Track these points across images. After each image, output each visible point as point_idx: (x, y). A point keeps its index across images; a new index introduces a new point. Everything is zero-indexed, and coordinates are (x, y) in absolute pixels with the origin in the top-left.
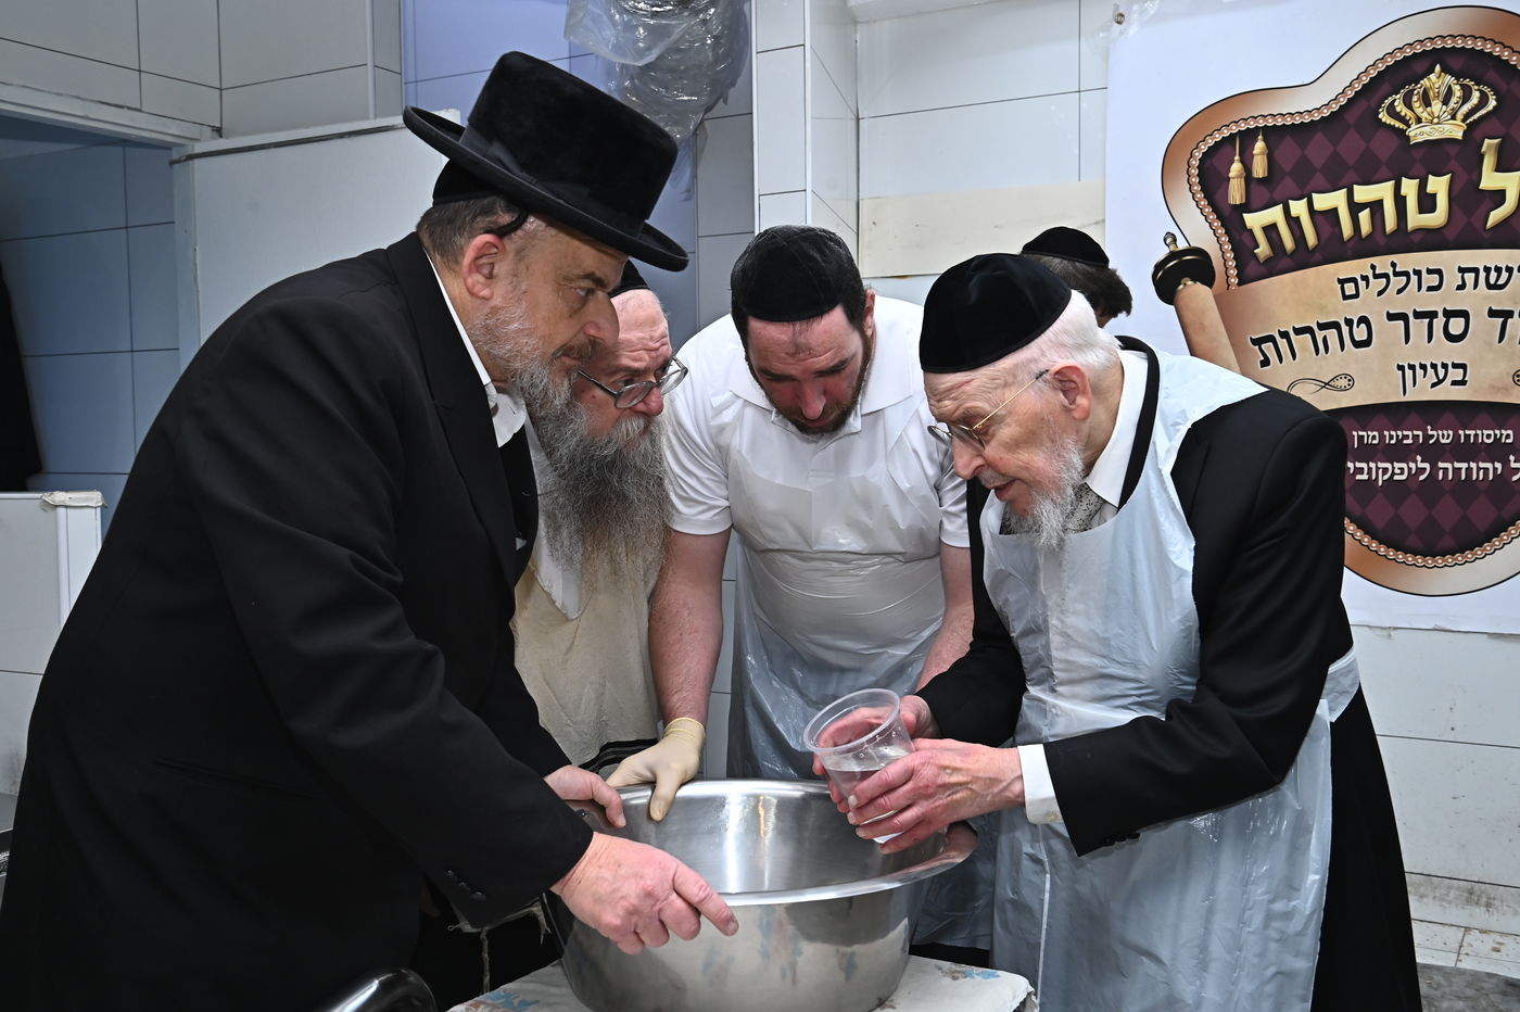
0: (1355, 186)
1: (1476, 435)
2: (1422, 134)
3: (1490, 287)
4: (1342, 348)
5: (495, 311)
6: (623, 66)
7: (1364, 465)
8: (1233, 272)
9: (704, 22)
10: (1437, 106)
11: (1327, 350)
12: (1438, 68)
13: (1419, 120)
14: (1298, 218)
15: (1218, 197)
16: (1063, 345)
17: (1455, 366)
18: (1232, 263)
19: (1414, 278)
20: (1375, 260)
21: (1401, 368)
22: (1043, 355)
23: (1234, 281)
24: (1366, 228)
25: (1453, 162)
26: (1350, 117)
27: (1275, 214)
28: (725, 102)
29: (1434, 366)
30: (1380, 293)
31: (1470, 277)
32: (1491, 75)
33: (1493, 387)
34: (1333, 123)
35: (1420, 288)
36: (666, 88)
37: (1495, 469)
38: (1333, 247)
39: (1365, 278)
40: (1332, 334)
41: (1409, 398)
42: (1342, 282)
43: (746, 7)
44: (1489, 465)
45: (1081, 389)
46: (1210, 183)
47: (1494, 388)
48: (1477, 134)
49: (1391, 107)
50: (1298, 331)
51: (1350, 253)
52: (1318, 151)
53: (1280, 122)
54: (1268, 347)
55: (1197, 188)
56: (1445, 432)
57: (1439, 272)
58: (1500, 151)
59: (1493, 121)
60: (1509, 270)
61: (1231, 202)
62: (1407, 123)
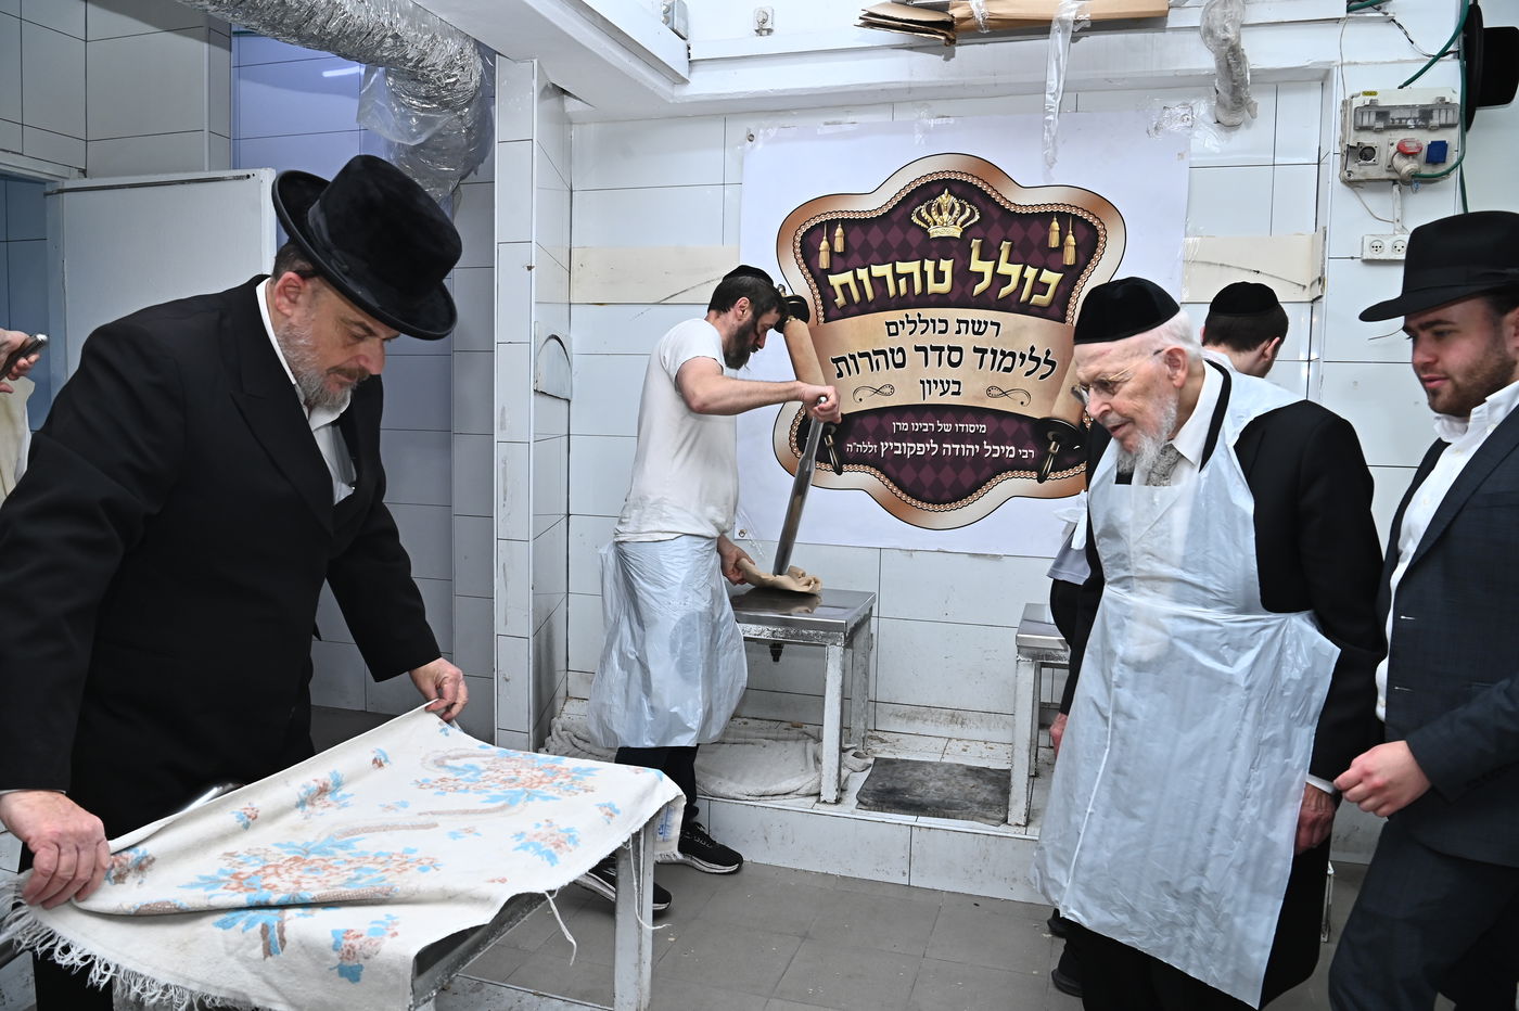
3: (975, 333)
5: (291, 327)
6: (400, 145)
7: (899, 445)
8: (821, 313)
9: (461, 117)
10: (946, 215)
12: (946, 191)
13: (935, 223)
15: (812, 262)
16: (1174, 335)
17: (954, 382)
19: (931, 325)
21: (922, 382)
22: (1161, 337)
23: (822, 319)
24: (903, 290)
26: (895, 217)
27: (847, 277)
28: (475, 173)
29: (942, 382)
30: (911, 333)
31: (963, 326)
32: (976, 199)
34: (885, 220)
36: (432, 161)
38: (883, 302)
39: (902, 323)
40: (881, 358)
41: (927, 402)
42: (888, 324)
43: (492, 108)
44: (972, 447)
45: (1182, 363)
47: (976, 398)
48: (968, 236)
49: (919, 213)
50: (861, 355)
54: (842, 365)
55: (799, 256)
57: (946, 322)
58: (982, 247)
59: (977, 228)
60: (986, 323)
61: (821, 266)
62: (928, 224)
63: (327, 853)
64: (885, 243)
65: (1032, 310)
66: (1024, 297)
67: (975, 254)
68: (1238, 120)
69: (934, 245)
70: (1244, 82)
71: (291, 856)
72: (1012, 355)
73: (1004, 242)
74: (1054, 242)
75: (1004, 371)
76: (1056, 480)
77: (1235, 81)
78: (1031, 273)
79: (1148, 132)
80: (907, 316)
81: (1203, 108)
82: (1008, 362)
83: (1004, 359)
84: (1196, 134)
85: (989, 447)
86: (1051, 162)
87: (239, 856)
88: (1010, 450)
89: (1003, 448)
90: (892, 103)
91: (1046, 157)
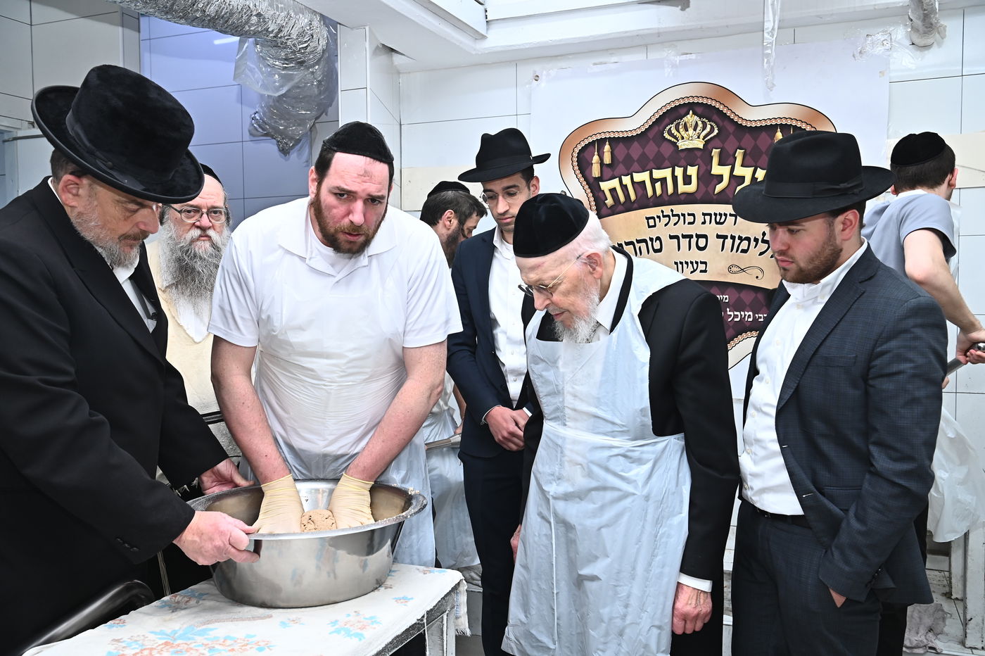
0: (654, 170)
2: (684, 145)
3: (717, 223)
4: (648, 253)
5: (80, 215)
6: (268, 96)
9: (313, 73)
10: (691, 131)
11: (641, 253)
12: (691, 112)
13: (683, 138)
14: (626, 185)
15: (587, 173)
16: (589, 240)
17: (702, 263)
18: (594, 208)
19: (682, 218)
20: (663, 208)
21: (676, 263)
22: (580, 246)
24: (659, 192)
25: (699, 159)
26: (651, 135)
27: (615, 183)
28: (326, 114)
29: (692, 263)
30: (666, 225)
31: (708, 218)
32: (715, 117)
33: (719, 274)
34: (642, 137)
35: (684, 223)
36: (293, 107)
38: (644, 202)
39: (659, 217)
40: (643, 245)
42: (648, 219)
43: (336, 65)
45: (598, 262)
46: (583, 165)
48: (709, 146)
49: (669, 130)
50: (627, 244)
51: (651, 204)
52: (636, 150)
53: (617, 136)
55: (577, 168)
57: (693, 215)
58: (720, 155)
59: (717, 140)
60: (726, 215)
61: (594, 176)
62: (677, 139)
63: (189, 639)
64: (644, 155)
67: (715, 160)
68: (929, 41)
69: (682, 155)
70: (933, 11)
71: (163, 641)
72: (748, 239)
73: (738, 150)
75: (741, 252)
77: (925, 10)
78: (761, 173)
79: (854, 56)
80: (662, 212)
81: (900, 33)
82: (744, 245)
83: (741, 243)
84: (895, 55)
85: (732, 313)
86: (771, 87)
87: (124, 642)
88: (749, 315)
89: (742, 313)
90: (646, 46)
91: (767, 82)
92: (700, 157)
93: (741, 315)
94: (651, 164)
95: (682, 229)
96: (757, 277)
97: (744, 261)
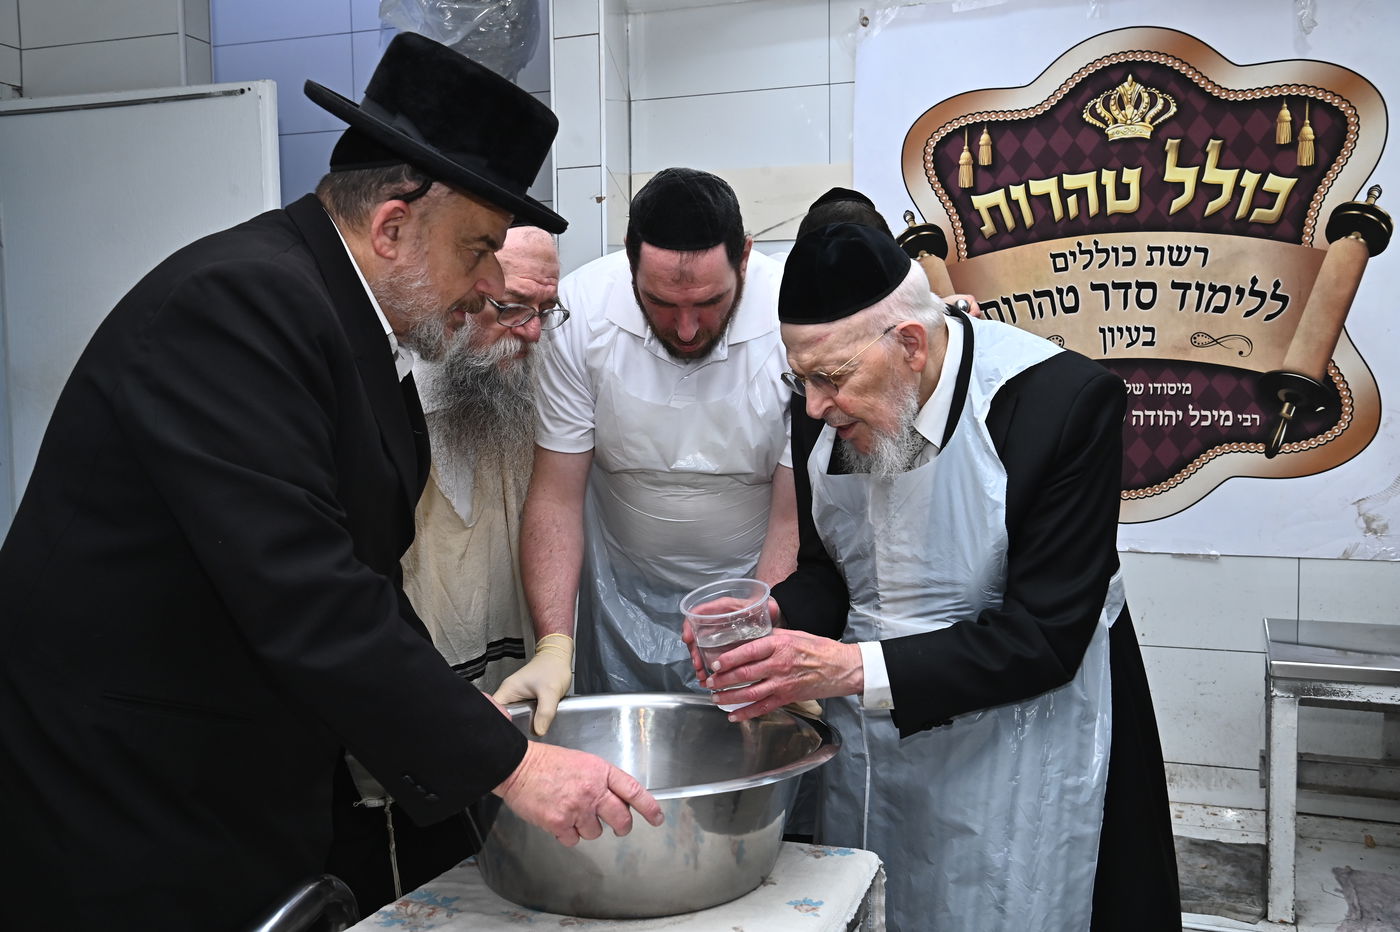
0: (1064, 175)
1: (1162, 388)
2: (1117, 132)
3: (1173, 263)
4: (1054, 313)
5: (399, 270)
8: (963, 246)
9: (505, 8)
10: (1129, 110)
11: (1041, 315)
12: (1130, 77)
13: (1115, 121)
14: (1017, 201)
15: (949, 180)
16: (907, 304)
17: (1146, 329)
18: (962, 239)
19: (1113, 255)
20: (1081, 239)
21: (1102, 330)
22: (891, 311)
23: (964, 254)
24: (1073, 211)
25: (1143, 157)
26: (1060, 116)
27: (998, 197)
29: (1129, 329)
30: (1085, 267)
31: (1157, 255)
32: (1172, 85)
33: (1176, 347)
34: (1045, 120)
35: (1117, 263)
37: (1177, 416)
38: (1046, 227)
39: (1073, 254)
40: (1046, 301)
42: (1054, 257)
44: (1173, 413)
45: (920, 342)
46: (943, 169)
47: (1176, 349)
48: (1161, 135)
49: (1093, 108)
50: (1018, 298)
51: (1060, 233)
52: (1034, 144)
53: (1001, 118)
54: (993, 312)
55: (932, 172)
56: (1138, 385)
57: (1132, 250)
58: (1180, 149)
59: (1174, 124)
60: (1188, 249)
61: (961, 185)
62: (1105, 123)
64: (1047, 150)
65: (1253, 228)
66: (1241, 212)
72: (1226, 290)
73: (1212, 141)
74: (1284, 135)
75: (1213, 311)
76: (1288, 455)
78: (1250, 179)
80: (1079, 245)
82: (1219, 299)
83: (1214, 295)
85: (1197, 413)
88: (1225, 417)
89: (1215, 413)
91: (1301, 19)
92: (1144, 154)
93: (1213, 416)
94: (1061, 165)
95: (1113, 273)
96: (1241, 353)
97: (1219, 325)
